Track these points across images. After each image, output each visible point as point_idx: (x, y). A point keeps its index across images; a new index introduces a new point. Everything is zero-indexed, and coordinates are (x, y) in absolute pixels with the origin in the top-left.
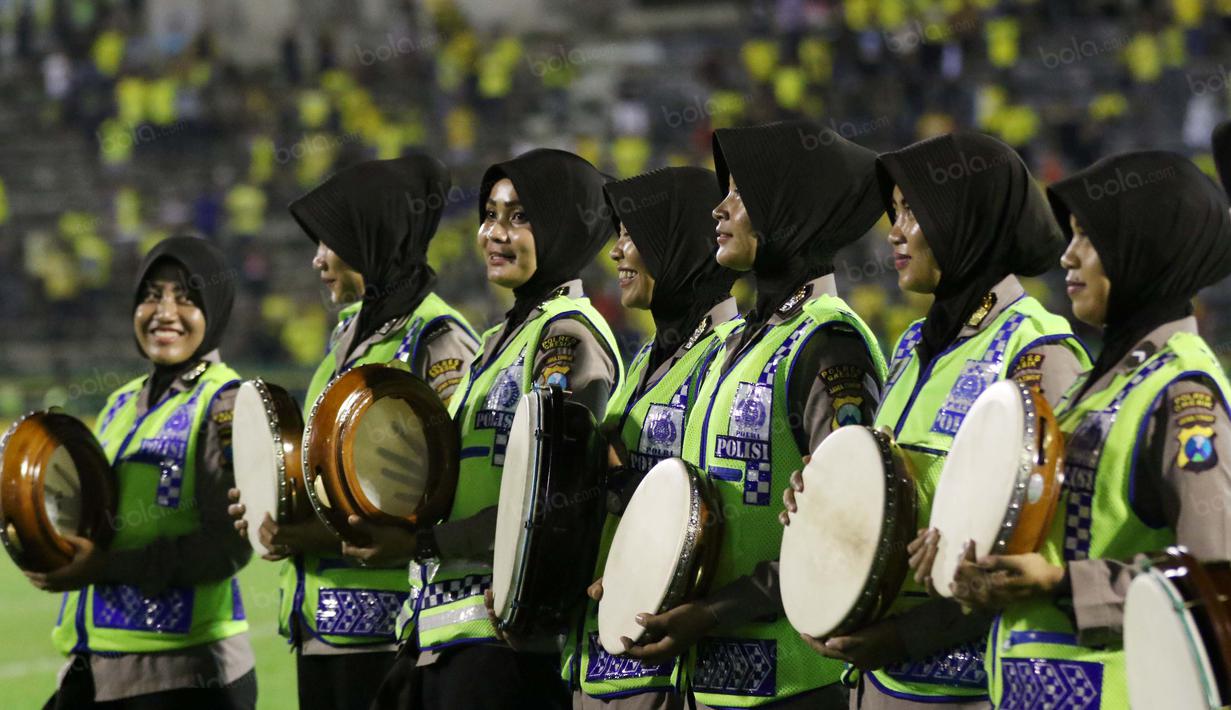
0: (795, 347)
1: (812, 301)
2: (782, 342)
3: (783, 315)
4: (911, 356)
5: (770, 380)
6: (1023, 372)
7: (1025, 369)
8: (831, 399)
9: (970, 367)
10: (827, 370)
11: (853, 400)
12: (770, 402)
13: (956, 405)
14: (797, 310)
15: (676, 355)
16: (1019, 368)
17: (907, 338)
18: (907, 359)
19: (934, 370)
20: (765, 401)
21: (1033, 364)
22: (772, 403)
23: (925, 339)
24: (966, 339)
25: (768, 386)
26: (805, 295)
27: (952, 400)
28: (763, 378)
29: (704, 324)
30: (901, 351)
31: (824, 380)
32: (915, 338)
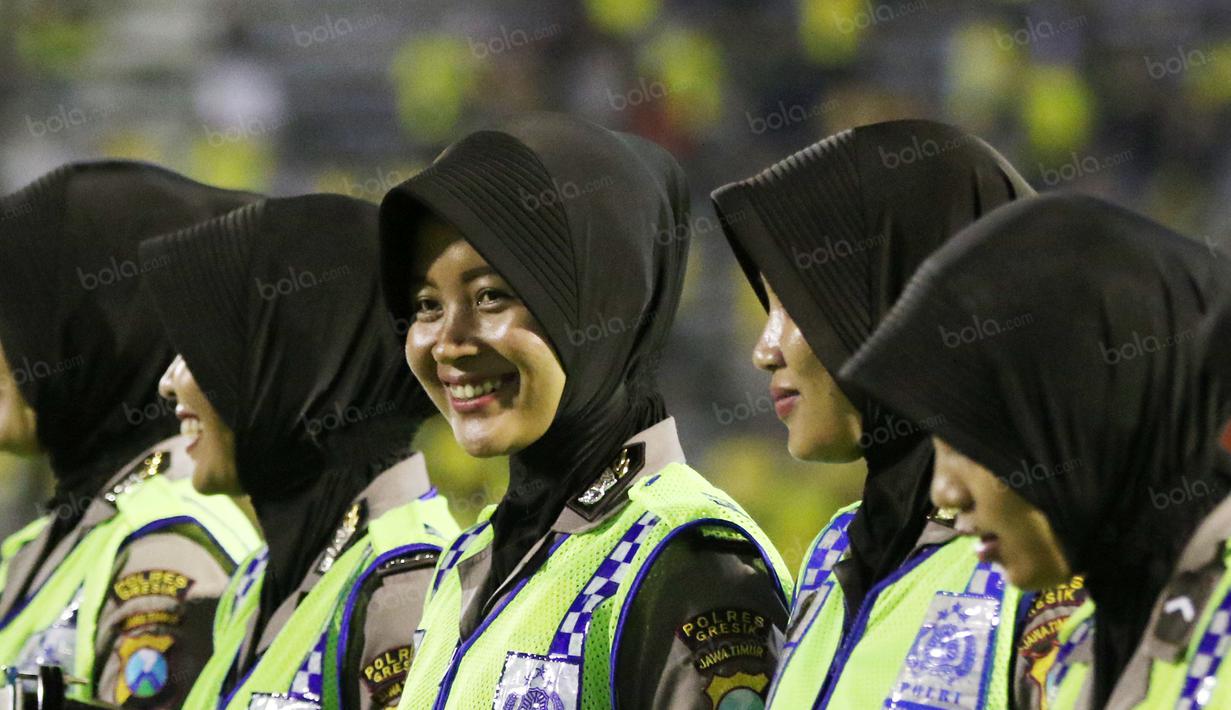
0: (625, 577)
1: (647, 478)
2: (595, 569)
3: (588, 512)
4: (831, 584)
5: (575, 649)
6: (1050, 614)
7: (1054, 606)
8: (704, 679)
9: (941, 608)
10: (694, 621)
11: (748, 680)
12: (575, 692)
13: (918, 689)
14: (618, 498)
15: (303, 587)
16: (1040, 604)
17: (823, 545)
18: (822, 590)
19: (874, 614)
20: (567, 692)
21: (1069, 594)
22: (579, 695)
23: (854, 548)
24: (933, 547)
25: (572, 660)
26: (631, 466)
27: (908, 678)
28: (560, 642)
29: (353, 516)
30: (813, 574)
31: (690, 642)
32: (838, 546)
